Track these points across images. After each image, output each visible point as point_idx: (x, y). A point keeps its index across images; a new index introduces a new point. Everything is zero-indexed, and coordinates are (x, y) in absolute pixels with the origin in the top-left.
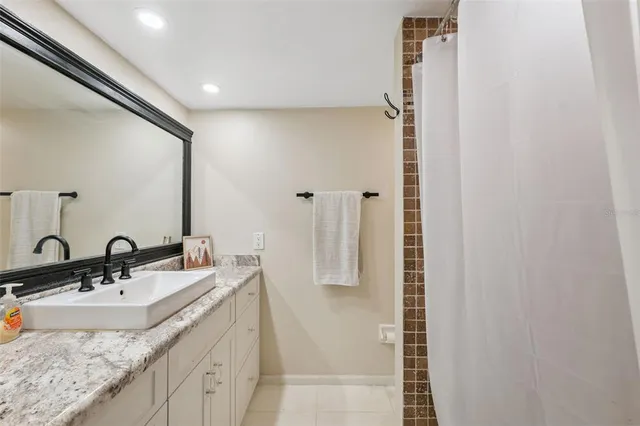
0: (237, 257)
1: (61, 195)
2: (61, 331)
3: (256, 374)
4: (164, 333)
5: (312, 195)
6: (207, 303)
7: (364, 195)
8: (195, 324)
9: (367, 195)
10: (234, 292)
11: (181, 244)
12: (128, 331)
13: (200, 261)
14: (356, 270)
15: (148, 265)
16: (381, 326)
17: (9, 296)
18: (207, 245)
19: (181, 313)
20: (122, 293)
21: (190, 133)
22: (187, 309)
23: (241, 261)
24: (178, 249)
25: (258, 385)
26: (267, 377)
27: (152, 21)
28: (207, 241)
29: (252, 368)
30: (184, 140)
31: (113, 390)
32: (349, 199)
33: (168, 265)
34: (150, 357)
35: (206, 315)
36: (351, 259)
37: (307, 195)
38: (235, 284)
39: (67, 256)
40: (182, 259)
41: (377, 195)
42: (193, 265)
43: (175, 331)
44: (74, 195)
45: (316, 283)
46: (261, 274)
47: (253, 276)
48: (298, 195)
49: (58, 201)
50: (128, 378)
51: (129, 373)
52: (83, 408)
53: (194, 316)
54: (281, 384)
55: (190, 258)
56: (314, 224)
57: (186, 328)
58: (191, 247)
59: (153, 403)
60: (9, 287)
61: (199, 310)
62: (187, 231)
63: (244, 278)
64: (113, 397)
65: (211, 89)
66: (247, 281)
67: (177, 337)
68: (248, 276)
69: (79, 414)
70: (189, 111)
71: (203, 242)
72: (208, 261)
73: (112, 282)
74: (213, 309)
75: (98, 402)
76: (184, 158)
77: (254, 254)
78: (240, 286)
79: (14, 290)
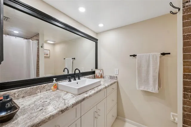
0: (110, 76)
1: (72, 59)
2: (63, 91)
3: (115, 115)
4: (80, 97)
5: (136, 55)
6: (96, 90)
7: (161, 54)
8: (90, 96)
9: (163, 54)
10: (106, 87)
11: (95, 71)
12: (74, 94)
13: (100, 76)
14: (157, 86)
15: (86, 76)
16: (172, 113)
17: (54, 81)
18: (102, 72)
19: (88, 92)
20: (77, 83)
21: (97, 40)
22: (90, 91)
23: (111, 77)
24: (94, 73)
25: (116, 118)
26: (120, 117)
27: (82, 10)
28: (102, 71)
29: (114, 112)
30: (95, 42)
31: (62, 111)
32: (153, 56)
33: (91, 77)
34: (74, 104)
35: (95, 94)
36: (154, 81)
37: (134, 56)
38: (107, 85)
39: (68, 73)
40: (95, 75)
41: (169, 54)
42: (98, 77)
43: (83, 97)
44: (74, 59)
45: (137, 89)
46: (118, 82)
47: (114, 83)
48: (130, 56)
49: (72, 60)
50: (67, 109)
51: (67, 107)
52: (53, 114)
53: (90, 94)
54: (125, 121)
55: (97, 75)
56: (137, 66)
57: (87, 97)
58: (97, 72)
59: (76, 117)
60: (54, 79)
61: (93, 92)
62: (96, 68)
63: (110, 83)
64: (62, 113)
65: (101, 25)
66: (111, 84)
67: (84, 99)
68: (112, 83)
69: (52, 116)
70: (97, 34)
71: (101, 71)
72: (102, 77)
73: (76, 80)
74: (97, 92)
75: (58, 114)
76: (96, 47)
77: (115, 76)
78: (108, 86)
79: (55, 80)
